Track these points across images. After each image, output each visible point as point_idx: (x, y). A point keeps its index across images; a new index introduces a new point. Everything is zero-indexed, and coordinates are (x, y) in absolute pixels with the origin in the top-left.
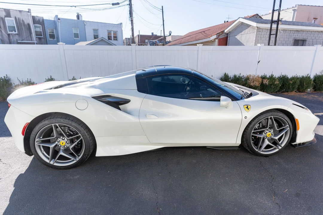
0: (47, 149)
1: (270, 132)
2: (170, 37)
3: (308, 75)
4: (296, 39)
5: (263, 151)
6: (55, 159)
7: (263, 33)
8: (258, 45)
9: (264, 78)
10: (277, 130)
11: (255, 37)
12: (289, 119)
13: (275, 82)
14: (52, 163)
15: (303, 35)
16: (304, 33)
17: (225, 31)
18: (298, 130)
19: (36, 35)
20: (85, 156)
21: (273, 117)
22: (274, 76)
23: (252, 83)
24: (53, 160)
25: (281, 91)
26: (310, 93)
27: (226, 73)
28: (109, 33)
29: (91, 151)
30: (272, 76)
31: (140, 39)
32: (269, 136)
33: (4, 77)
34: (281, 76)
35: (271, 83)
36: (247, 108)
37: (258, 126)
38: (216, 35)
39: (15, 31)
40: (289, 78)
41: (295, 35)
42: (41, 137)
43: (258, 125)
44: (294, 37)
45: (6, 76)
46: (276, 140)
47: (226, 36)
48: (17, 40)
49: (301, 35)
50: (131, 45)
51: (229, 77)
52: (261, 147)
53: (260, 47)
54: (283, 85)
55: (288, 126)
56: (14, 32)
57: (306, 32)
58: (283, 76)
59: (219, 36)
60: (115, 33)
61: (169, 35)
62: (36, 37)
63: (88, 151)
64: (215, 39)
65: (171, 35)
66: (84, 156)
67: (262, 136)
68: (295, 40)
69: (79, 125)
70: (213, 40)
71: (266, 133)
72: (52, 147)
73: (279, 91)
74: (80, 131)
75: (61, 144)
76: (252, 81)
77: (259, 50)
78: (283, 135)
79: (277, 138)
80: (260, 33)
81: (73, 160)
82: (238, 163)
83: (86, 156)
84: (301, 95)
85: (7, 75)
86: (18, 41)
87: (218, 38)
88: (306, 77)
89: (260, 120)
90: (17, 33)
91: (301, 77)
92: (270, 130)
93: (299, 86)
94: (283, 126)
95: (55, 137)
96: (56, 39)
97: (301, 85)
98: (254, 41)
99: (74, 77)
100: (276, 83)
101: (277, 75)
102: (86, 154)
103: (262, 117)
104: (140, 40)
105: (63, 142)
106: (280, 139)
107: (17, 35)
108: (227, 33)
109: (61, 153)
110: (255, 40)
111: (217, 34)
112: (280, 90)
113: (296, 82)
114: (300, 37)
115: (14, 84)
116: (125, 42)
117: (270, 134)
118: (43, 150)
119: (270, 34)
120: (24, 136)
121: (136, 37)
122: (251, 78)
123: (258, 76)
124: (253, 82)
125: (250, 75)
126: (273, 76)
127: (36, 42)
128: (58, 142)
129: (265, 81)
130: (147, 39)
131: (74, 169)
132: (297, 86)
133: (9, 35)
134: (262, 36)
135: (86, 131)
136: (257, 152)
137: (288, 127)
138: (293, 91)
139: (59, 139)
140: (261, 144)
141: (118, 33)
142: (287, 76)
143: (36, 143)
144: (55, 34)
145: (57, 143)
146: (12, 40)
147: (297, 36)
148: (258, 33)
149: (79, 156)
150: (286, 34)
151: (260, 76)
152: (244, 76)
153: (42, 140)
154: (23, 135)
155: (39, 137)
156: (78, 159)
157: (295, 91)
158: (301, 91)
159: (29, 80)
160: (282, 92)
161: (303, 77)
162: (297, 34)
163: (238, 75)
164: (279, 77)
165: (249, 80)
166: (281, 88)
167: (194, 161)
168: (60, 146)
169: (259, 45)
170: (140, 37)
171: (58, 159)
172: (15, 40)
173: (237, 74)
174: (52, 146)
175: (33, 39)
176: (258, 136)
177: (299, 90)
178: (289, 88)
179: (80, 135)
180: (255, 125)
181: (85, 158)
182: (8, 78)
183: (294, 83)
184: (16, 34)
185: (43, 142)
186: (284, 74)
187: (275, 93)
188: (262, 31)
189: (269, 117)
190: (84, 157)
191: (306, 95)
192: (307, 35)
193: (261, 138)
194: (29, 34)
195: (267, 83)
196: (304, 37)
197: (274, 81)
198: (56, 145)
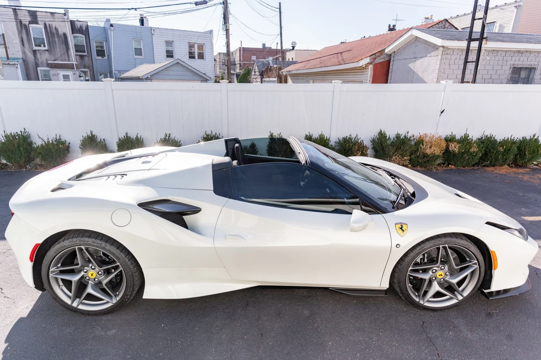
0: (68, 284)
1: (441, 269)
2: (293, 52)
3: (534, 136)
4: (517, 66)
5: (428, 301)
6: (80, 298)
7: (453, 57)
8: (441, 82)
9: (449, 140)
10: (456, 268)
11: (439, 63)
12: (478, 251)
13: (471, 147)
14: (75, 304)
15: (529, 60)
16: (532, 55)
17: (386, 51)
18: (495, 270)
19: (76, 51)
20: (126, 297)
21: (448, 246)
22: (470, 137)
23: (428, 148)
24: (78, 299)
25: (482, 163)
26: (537, 169)
27: (381, 131)
28: (191, 46)
29: (137, 289)
30: (466, 136)
31: (242, 55)
32: (441, 277)
33: (21, 132)
34: (482, 138)
35: (463, 151)
36: (401, 228)
37: (421, 259)
38: (369, 58)
39: (44, 46)
40: (499, 141)
41: (514, 59)
42: (60, 265)
43: (422, 257)
44: (513, 63)
45: (23, 130)
46: (454, 284)
47: (387, 59)
48: (47, 60)
49: (526, 59)
50: (219, 82)
51: (388, 137)
52: (426, 293)
53: (446, 85)
54: (486, 154)
55: (476, 261)
56: (42, 48)
57: (537, 54)
58: (487, 136)
59: (374, 59)
60: (201, 47)
61: (292, 48)
62: (76, 55)
63: (131, 289)
64: (367, 65)
65: (295, 49)
66: (124, 297)
67: (427, 277)
68: (513, 67)
69: (117, 248)
70: (364, 66)
71: (434, 271)
72: (75, 281)
73: (477, 164)
74: (118, 259)
75: (90, 275)
76: (429, 146)
77: (444, 91)
78: (466, 277)
79: (455, 281)
80: (449, 56)
81: (108, 302)
82: (382, 323)
83: (128, 297)
84: (519, 174)
85: (25, 129)
86: (49, 62)
87: (374, 63)
88: (531, 140)
89: (423, 250)
90: (46, 48)
91: (521, 139)
92: (443, 268)
93: (516, 155)
94: (467, 260)
95: (80, 265)
96: (106, 58)
97: (520, 154)
98: (437, 71)
99: (127, 134)
100: (472, 150)
101: (475, 134)
102: (128, 293)
103: (428, 246)
104: (242, 57)
105: (93, 273)
106: (460, 283)
107: (46, 52)
108: (390, 53)
109: (90, 290)
110: (439, 69)
111: (371, 55)
112: (479, 161)
113: (509, 150)
114: (524, 63)
115: (36, 144)
116: (218, 60)
117: (443, 274)
118: (61, 283)
119: (466, 62)
120: (33, 263)
121: (236, 51)
122: (427, 141)
123: (440, 138)
124: (431, 147)
125: (426, 134)
126: (468, 136)
127: (76, 63)
128: (86, 272)
129: (453, 145)
130: (254, 54)
131: (109, 317)
132: (512, 157)
133: (35, 52)
134: (452, 62)
135: (128, 258)
136: (418, 302)
137: (475, 264)
138: (504, 164)
139: (86, 268)
140: (426, 288)
141: (206, 47)
142: (494, 138)
143: (51, 275)
144: (105, 49)
145: (82, 273)
146: (40, 60)
147: (519, 60)
148: (444, 57)
149: (116, 296)
150: (497, 58)
151: (444, 136)
152: (415, 137)
153: (60, 270)
154: (32, 261)
155: (56, 265)
156: (114, 301)
157: (509, 165)
158: (520, 165)
159: (58, 138)
160: (484, 166)
161: (524, 139)
162: (517, 59)
163: (403, 135)
164: (480, 138)
165: (423, 145)
166: (481, 158)
167: (306, 313)
168: (87, 278)
169: (443, 82)
170: (242, 51)
171: (84, 299)
172: (45, 60)
173: (403, 133)
174: (75, 278)
175: (71, 59)
176: (420, 276)
177: (516, 164)
178: (497, 160)
179: (118, 264)
180: (414, 257)
181: (127, 300)
182: (27, 133)
183: (508, 151)
184: (46, 50)
185: (62, 272)
186: (488, 133)
187: (470, 167)
188: (451, 54)
189: (441, 246)
190: (125, 299)
191: (528, 173)
192: (537, 60)
193: (425, 280)
194: (65, 51)
195: (456, 150)
196: (532, 63)
197: (468, 146)
198: (82, 277)
